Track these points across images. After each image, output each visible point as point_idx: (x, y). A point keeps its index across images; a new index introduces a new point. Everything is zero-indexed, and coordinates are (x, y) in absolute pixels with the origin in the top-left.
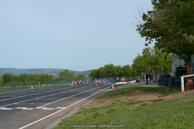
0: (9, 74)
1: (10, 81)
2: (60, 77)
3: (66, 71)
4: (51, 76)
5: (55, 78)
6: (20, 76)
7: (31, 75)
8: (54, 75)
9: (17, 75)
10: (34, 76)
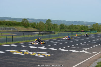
0: (63, 24)
1: (64, 28)
2: (93, 28)
3: (97, 24)
4: (87, 27)
5: (89, 28)
6: (69, 26)
7: (75, 26)
8: (89, 25)
9: (68, 25)
10: (77, 26)
